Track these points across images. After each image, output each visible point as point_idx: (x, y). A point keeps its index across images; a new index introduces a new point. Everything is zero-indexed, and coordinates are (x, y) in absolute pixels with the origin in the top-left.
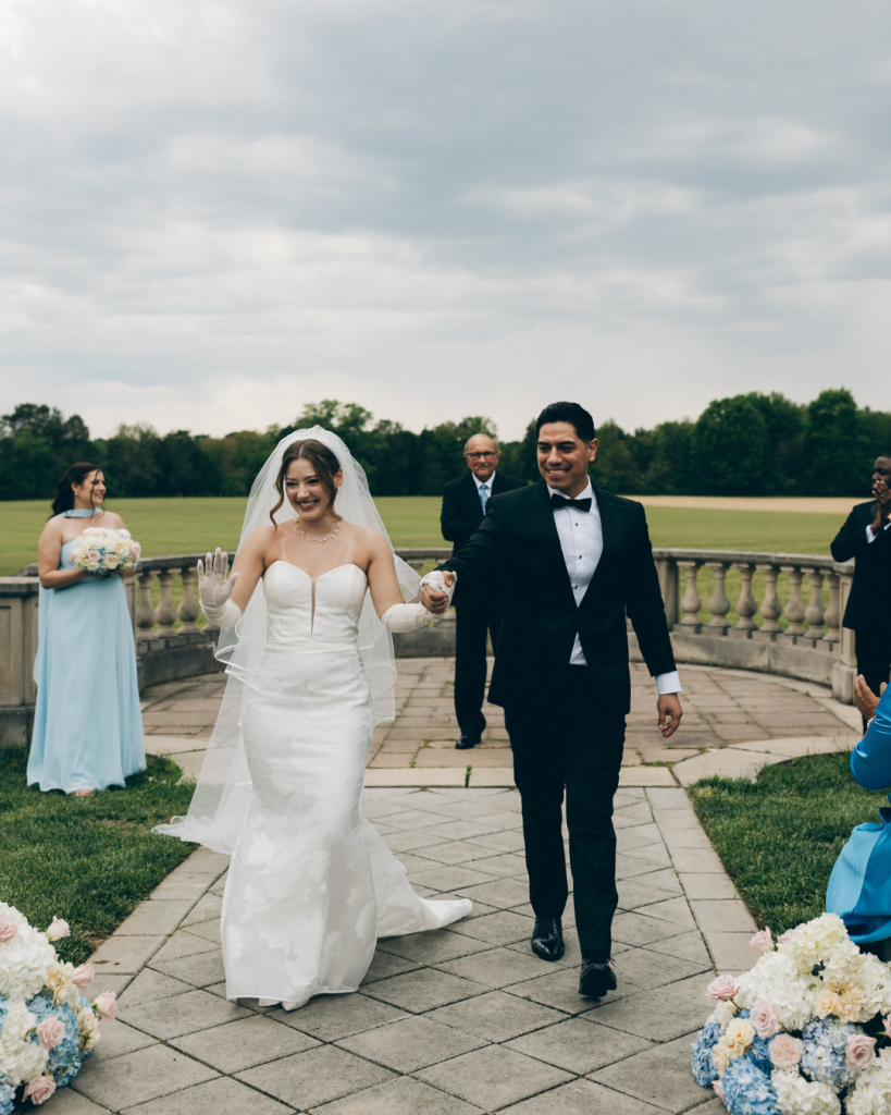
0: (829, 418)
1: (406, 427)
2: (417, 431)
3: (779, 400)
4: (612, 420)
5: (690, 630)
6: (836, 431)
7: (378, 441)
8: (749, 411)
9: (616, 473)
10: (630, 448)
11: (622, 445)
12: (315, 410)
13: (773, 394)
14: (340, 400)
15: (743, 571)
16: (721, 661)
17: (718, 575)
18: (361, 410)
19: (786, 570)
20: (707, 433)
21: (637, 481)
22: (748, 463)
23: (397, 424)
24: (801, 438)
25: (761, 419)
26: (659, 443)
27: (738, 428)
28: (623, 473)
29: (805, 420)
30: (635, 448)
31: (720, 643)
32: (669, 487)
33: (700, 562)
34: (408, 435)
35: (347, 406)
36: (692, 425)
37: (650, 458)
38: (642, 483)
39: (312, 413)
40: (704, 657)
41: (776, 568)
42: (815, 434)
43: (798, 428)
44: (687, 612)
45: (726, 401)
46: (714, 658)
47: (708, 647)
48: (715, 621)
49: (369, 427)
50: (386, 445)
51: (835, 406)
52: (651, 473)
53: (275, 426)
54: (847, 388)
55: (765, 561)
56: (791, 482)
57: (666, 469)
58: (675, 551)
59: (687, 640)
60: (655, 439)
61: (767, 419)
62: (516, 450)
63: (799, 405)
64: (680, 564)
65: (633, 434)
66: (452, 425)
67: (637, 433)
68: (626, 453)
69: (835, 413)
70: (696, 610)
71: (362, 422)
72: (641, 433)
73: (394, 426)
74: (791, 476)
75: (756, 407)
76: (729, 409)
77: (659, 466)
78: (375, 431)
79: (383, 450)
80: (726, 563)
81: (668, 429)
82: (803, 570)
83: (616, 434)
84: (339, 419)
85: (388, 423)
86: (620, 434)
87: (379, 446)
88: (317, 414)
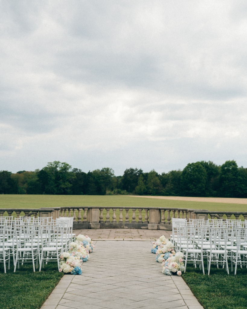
0: (228, 170)
1: (83, 171)
2: (87, 172)
3: (211, 164)
4: (154, 170)
5: (163, 223)
6: (230, 175)
7: (73, 176)
8: (200, 167)
9: (155, 188)
10: (160, 179)
11: (157, 178)
12: (52, 165)
13: (209, 161)
14: (60, 161)
15: (173, 212)
16: (169, 229)
17: (168, 213)
18: (68, 165)
19: (181, 211)
20: (186, 175)
21: (162, 191)
22: (200, 185)
23: (80, 170)
24: (218, 177)
25: (205, 170)
26: (170, 178)
27: (197, 173)
28: (157, 188)
29: (220, 171)
30: (161, 179)
31: (169, 226)
32: (173, 193)
33: (165, 210)
34: (83, 174)
35: (62, 164)
36: (181, 172)
37: (166, 183)
38: (163, 192)
39: (51, 166)
40: (165, 229)
41: (179, 211)
42: (223, 176)
43: (217, 174)
44: (163, 220)
45: (193, 164)
46: (168, 229)
47: (166, 227)
48: (168, 222)
49: (70, 170)
50: (76, 177)
51: (230, 166)
52: (166, 188)
53: (38, 170)
54: (235, 160)
55: (177, 209)
56: (215, 192)
57: (172, 187)
58: (160, 207)
59: (162, 225)
60: (168, 177)
61: (207, 170)
62: (120, 179)
63: (218, 166)
64: (161, 210)
65: (161, 174)
66: (98, 170)
67: (162, 174)
68: (158, 181)
69: (231, 169)
70: (164, 220)
71: (68, 169)
72: (163, 174)
73: (78, 171)
74: (215, 190)
75: (203, 166)
76: (194, 167)
77: (169, 186)
78: (73, 172)
79: (75, 179)
80: (170, 210)
81: (173, 173)
82: (184, 211)
83: (155, 175)
84: (60, 168)
85: (76, 169)
86: (157, 175)
87: (73, 178)
88: (52, 166)
